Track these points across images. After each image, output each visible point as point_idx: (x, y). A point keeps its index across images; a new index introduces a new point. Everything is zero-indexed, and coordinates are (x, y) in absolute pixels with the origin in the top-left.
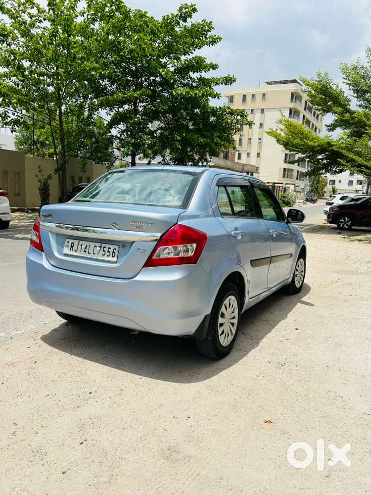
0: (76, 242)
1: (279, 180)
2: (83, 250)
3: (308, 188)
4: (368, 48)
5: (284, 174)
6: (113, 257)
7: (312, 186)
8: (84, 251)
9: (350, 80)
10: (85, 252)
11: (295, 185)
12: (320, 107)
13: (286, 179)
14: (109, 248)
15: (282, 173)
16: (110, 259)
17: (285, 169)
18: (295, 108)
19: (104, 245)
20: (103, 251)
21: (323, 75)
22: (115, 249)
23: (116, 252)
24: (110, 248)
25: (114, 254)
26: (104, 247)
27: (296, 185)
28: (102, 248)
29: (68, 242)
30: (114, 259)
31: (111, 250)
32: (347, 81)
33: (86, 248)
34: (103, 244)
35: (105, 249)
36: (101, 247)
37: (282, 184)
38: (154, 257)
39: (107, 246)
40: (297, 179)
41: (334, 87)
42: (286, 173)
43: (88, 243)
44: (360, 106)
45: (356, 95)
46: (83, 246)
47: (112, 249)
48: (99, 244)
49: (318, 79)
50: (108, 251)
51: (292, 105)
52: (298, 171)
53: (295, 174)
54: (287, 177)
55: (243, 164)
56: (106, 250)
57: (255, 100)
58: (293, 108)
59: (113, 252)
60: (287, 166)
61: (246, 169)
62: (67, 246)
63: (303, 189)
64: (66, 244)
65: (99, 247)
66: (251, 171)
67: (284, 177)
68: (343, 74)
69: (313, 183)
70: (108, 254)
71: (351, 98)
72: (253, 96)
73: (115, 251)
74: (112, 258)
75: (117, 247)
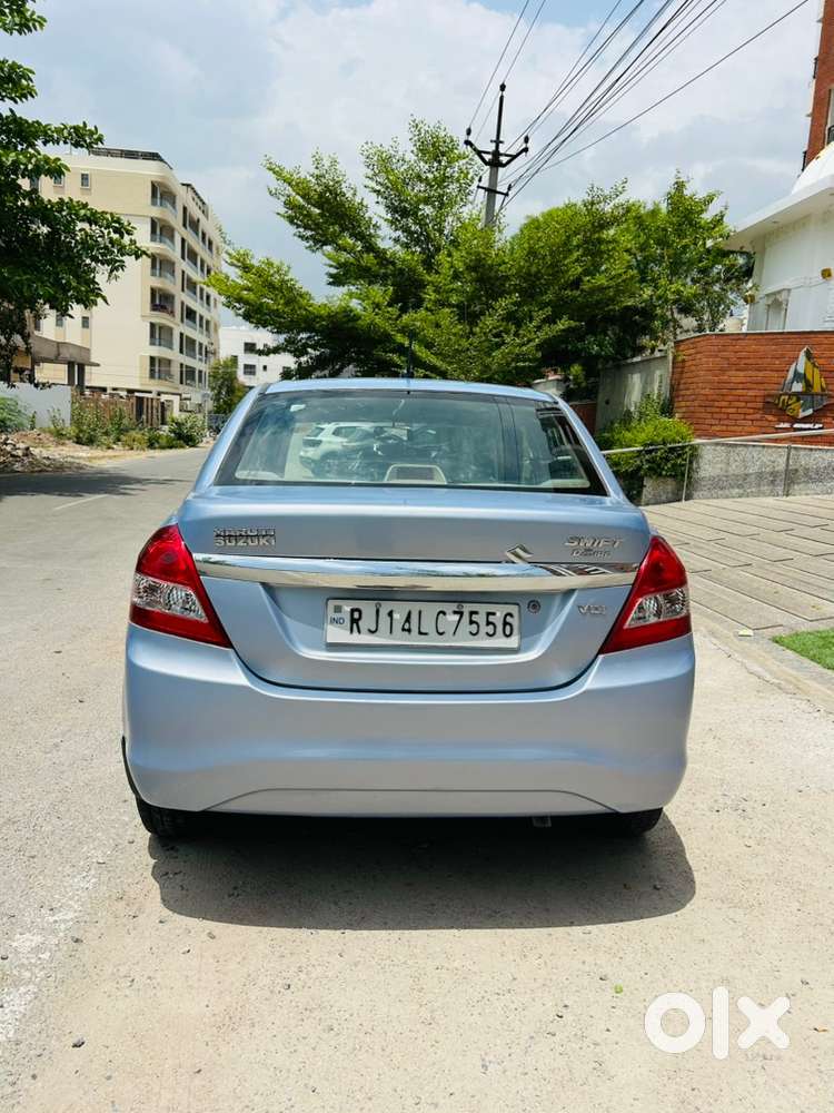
0: (368, 608)
1: (142, 385)
2: (397, 626)
3: (210, 405)
4: (414, 121)
5: (151, 370)
6: (507, 636)
7: (217, 398)
8: (403, 629)
9: (378, 183)
10: (409, 630)
11: (180, 395)
12: (309, 233)
13: (156, 381)
14: (489, 614)
15: (148, 368)
16: (500, 641)
17: (152, 359)
18: (164, 221)
19: (467, 608)
20: (472, 622)
21: (327, 163)
22: (511, 615)
23: (515, 621)
24: (494, 614)
25: (508, 628)
26: (472, 613)
27: (184, 396)
28: (466, 616)
29: (338, 609)
30: (513, 642)
31: (498, 619)
32: (373, 184)
33: (408, 620)
34: (464, 605)
35: (475, 618)
36: (461, 614)
37: (150, 392)
38: (629, 623)
39: (483, 609)
40: (181, 383)
41: (349, 195)
42: (157, 369)
43: (415, 607)
44: (397, 240)
45: (389, 217)
46: (396, 616)
47: (498, 614)
48: (454, 607)
49: (317, 172)
50: (488, 623)
51: (156, 212)
52: (182, 365)
53: (176, 370)
54: (159, 378)
55: (58, 343)
56: (480, 619)
57: (90, 190)
58: (159, 219)
59: (505, 623)
60: (157, 351)
61: (66, 354)
62: (334, 621)
63: (200, 405)
64: (331, 614)
65: (455, 612)
66: (81, 362)
67: (152, 376)
68: (368, 167)
69: (219, 393)
70: (490, 629)
71: (381, 223)
72: (85, 178)
73: (509, 619)
74: (505, 639)
75: (514, 609)
